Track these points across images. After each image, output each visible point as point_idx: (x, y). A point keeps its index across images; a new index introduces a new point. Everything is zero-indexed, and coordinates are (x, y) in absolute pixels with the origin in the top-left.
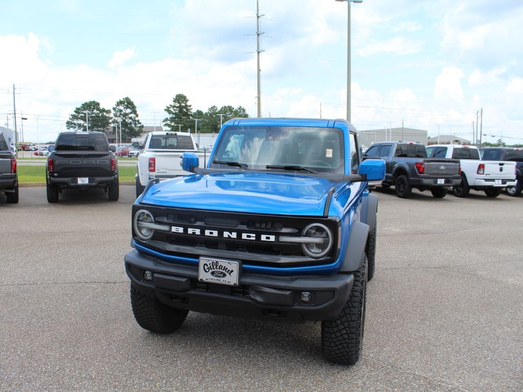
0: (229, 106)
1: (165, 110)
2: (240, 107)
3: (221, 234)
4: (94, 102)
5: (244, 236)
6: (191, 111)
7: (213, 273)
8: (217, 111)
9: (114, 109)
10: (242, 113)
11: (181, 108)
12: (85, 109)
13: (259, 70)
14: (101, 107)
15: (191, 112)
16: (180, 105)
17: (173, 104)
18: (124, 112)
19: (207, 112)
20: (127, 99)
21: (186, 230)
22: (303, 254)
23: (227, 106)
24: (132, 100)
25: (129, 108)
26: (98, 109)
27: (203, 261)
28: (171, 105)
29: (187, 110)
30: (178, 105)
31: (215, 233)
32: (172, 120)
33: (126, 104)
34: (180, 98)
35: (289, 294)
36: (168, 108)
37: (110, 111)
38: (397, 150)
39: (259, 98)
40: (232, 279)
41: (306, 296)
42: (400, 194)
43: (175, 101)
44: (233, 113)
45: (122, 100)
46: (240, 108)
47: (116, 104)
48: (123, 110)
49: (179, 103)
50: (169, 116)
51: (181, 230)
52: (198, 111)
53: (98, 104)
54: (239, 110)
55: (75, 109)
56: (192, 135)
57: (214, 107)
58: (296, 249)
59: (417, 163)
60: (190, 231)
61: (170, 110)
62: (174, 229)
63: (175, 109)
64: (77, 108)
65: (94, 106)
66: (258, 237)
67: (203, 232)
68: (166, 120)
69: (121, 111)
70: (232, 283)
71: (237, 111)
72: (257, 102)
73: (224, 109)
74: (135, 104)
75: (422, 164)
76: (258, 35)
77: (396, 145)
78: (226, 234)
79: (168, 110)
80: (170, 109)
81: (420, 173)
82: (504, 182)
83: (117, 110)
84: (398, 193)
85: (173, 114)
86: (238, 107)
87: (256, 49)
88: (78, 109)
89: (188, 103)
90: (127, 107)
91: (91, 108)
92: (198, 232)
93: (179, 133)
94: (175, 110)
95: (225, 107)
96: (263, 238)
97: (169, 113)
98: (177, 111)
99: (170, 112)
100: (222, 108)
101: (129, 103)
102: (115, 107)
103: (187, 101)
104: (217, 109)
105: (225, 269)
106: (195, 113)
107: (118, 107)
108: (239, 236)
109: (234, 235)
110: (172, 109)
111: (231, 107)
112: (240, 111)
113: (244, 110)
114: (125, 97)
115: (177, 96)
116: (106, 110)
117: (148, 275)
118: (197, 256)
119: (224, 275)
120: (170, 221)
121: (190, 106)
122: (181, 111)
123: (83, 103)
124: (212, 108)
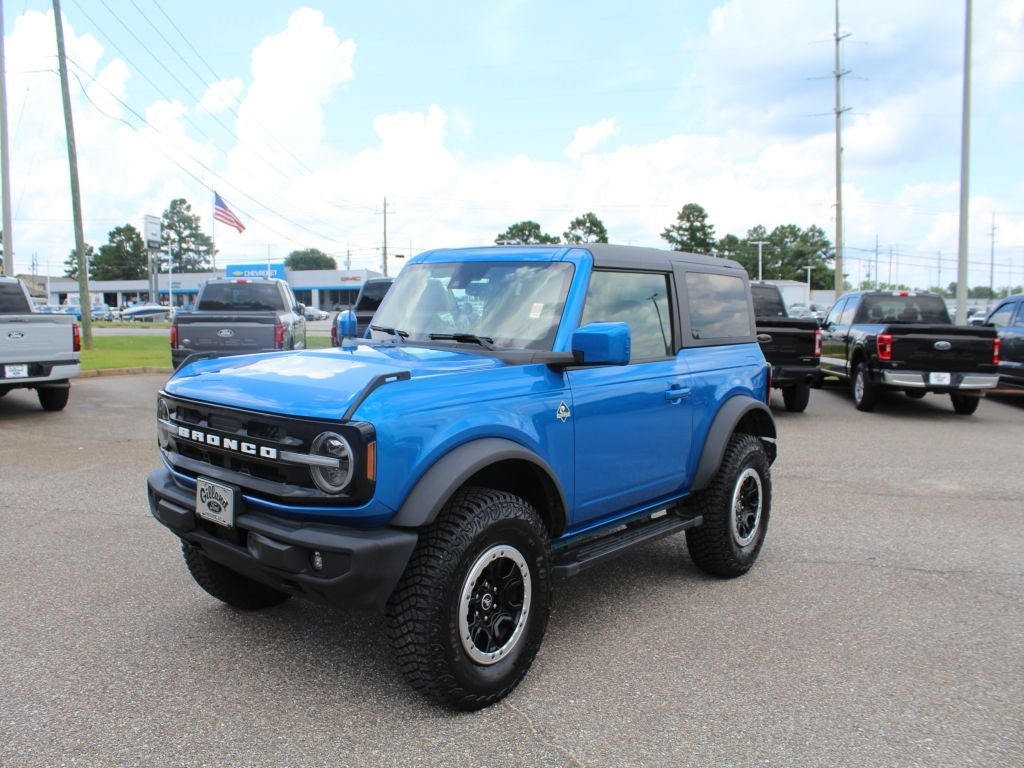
0: (789, 226)
1: (663, 235)
2: (814, 226)
3: (222, 442)
4: (530, 223)
5: (245, 447)
6: (713, 236)
7: (209, 505)
8: (765, 236)
9: (566, 235)
10: (816, 239)
11: (692, 230)
12: (513, 237)
13: (839, 149)
14: (543, 233)
15: (713, 239)
16: (691, 226)
17: (677, 223)
18: (585, 240)
19: (746, 238)
20: (590, 215)
21: (190, 434)
23: (786, 225)
24: (599, 219)
25: (595, 233)
26: (537, 236)
27: (200, 483)
28: (673, 227)
29: (705, 234)
30: (688, 225)
33: (588, 224)
34: (692, 212)
35: (287, 550)
36: (669, 231)
37: (558, 239)
39: (839, 207)
40: (228, 517)
41: (318, 559)
43: (681, 218)
44: (798, 240)
45: (581, 218)
46: (813, 229)
47: (570, 225)
48: (583, 237)
49: (689, 221)
50: (670, 247)
51: (187, 434)
52: (728, 236)
53: (537, 227)
54: (810, 234)
55: (496, 237)
57: (760, 227)
61: (671, 236)
62: (181, 431)
63: (681, 232)
64: (499, 236)
65: (530, 231)
66: (258, 450)
67: (205, 438)
69: (578, 238)
70: (227, 523)
71: (807, 234)
72: (835, 216)
73: (781, 232)
74: (605, 225)
76: (838, 77)
78: (227, 443)
79: (667, 235)
80: (671, 234)
83: (571, 236)
85: (677, 242)
86: (809, 226)
87: (834, 106)
88: (502, 237)
89: (707, 222)
90: (590, 232)
91: (524, 234)
92: (201, 437)
94: (681, 235)
95: (783, 227)
96: (263, 451)
97: (670, 242)
98: (685, 238)
99: (671, 239)
100: (777, 229)
101: (594, 225)
102: (568, 231)
103: (704, 217)
104: (765, 232)
105: (221, 499)
106: (722, 242)
107: (573, 232)
108: (239, 446)
109: (234, 445)
110: (674, 234)
111: (794, 226)
112: (813, 235)
113: (821, 233)
114: (586, 213)
115: (686, 208)
116: (552, 236)
118: (195, 475)
119: (220, 509)
121: (711, 227)
122: (693, 237)
123: (511, 226)
124: (755, 230)
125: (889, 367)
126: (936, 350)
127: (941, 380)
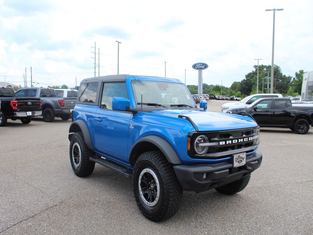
5: (245, 139)
7: (238, 162)
21: (226, 143)
27: (235, 157)
31: (236, 141)
38: (41, 93)
40: (244, 162)
42: (47, 120)
59: (59, 101)
62: (221, 143)
67: (232, 142)
70: (244, 164)
75: (63, 101)
77: (40, 89)
81: (62, 106)
84: (45, 119)
105: (242, 158)
117: (205, 176)
118: (233, 155)
119: (242, 161)
120: (218, 139)
125: (17, 111)
126: (28, 105)
127: (29, 114)
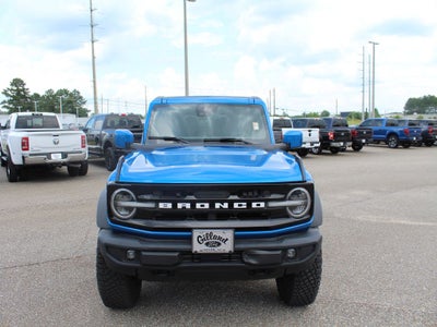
0: (64, 89)
1: (3, 93)
3: (212, 205)
5: (236, 205)
6: (29, 94)
7: (207, 244)
8: (54, 94)
13: (94, 57)
16: (18, 89)
17: (10, 87)
19: (44, 95)
21: (175, 206)
22: (288, 216)
27: (196, 234)
28: (8, 89)
29: (25, 93)
30: (16, 88)
31: (207, 206)
32: (10, 102)
34: (17, 82)
39: (94, 82)
40: (227, 247)
41: (291, 253)
43: (12, 85)
44: (68, 96)
46: (75, 91)
49: (16, 86)
50: (7, 99)
51: (169, 206)
52: (35, 94)
56: (57, 115)
57: (51, 90)
58: (282, 212)
60: (180, 206)
62: (161, 205)
66: (249, 205)
67: (193, 206)
68: (4, 102)
70: (227, 251)
71: (72, 93)
73: (61, 92)
76: (92, 26)
78: (217, 205)
79: (5, 93)
80: (7, 92)
82: (312, 144)
85: (11, 96)
87: (91, 39)
89: (26, 87)
92: (188, 206)
93: (44, 114)
94: (12, 93)
95: (61, 90)
96: (254, 205)
97: (7, 96)
98: (14, 94)
100: (59, 90)
103: (24, 84)
104: (53, 92)
105: (220, 238)
106: (32, 96)
108: (231, 205)
109: (226, 206)
110: (9, 92)
111: (66, 90)
112: (75, 94)
113: (78, 93)
115: (14, 80)
117: (131, 254)
118: (190, 230)
119: (219, 244)
120: (157, 198)
122: (18, 94)
124: (49, 91)
